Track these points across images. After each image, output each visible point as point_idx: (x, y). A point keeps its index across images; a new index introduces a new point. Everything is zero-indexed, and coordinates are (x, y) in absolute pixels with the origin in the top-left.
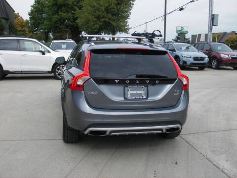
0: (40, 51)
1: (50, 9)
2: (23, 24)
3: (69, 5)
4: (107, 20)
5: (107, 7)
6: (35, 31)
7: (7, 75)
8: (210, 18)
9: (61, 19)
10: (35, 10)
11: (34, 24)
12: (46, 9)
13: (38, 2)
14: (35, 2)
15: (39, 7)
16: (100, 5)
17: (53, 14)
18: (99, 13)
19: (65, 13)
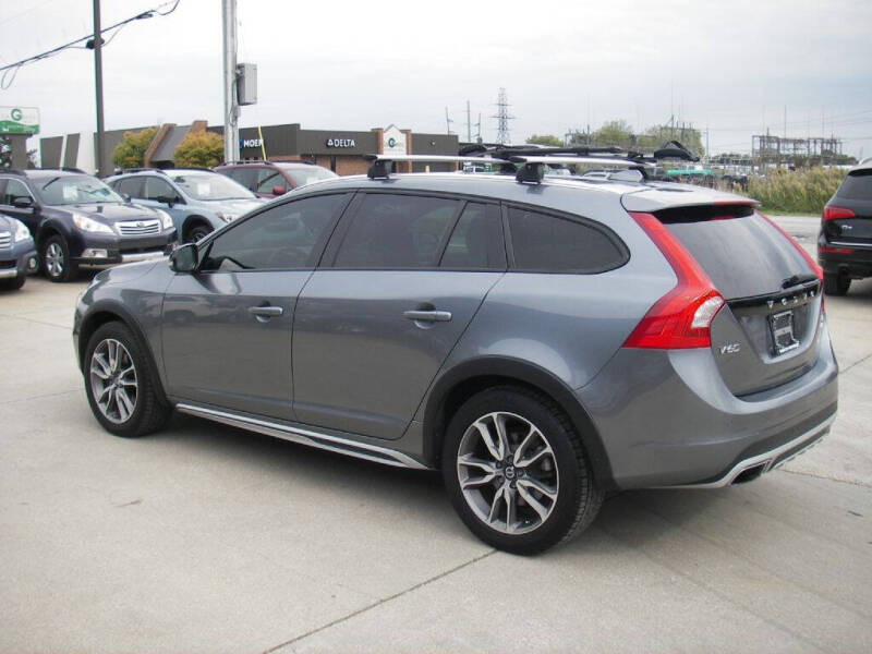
8: (231, 78)
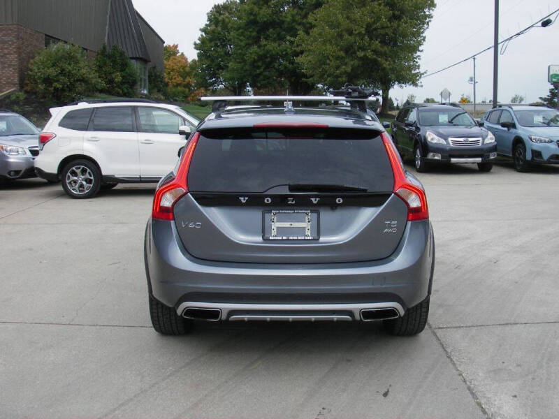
0: (182, 133)
1: (242, 34)
2: (188, 69)
3: (283, 22)
4: (369, 54)
5: (369, 26)
6: (212, 84)
7: (115, 185)
9: (265, 56)
10: (208, 37)
11: (209, 67)
12: (232, 33)
13: (213, 19)
14: (209, 19)
15: (219, 29)
16: (352, 21)
17: (248, 45)
18: (351, 39)
19: (274, 40)
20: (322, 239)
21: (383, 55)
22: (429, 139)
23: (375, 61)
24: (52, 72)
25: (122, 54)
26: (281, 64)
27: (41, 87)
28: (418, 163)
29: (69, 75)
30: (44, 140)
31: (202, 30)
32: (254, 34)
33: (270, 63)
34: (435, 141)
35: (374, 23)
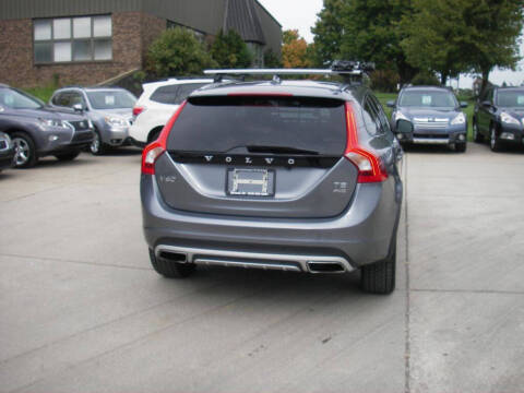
1: (353, 19)
2: (305, 52)
3: (392, 7)
4: (467, 38)
5: (468, 10)
9: (374, 40)
10: (324, 22)
11: (324, 51)
13: (329, 6)
14: (325, 5)
15: (333, 15)
16: (453, 7)
17: (359, 29)
18: (450, 24)
19: (383, 26)
20: (278, 196)
21: (481, 40)
22: (503, 120)
23: (473, 45)
24: (168, 53)
25: (238, 37)
26: (388, 48)
27: (158, 67)
28: (493, 142)
29: (183, 56)
30: (137, 112)
31: (320, 15)
32: (363, 19)
33: (379, 46)
34: (508, 122)
35: (474, 6)
